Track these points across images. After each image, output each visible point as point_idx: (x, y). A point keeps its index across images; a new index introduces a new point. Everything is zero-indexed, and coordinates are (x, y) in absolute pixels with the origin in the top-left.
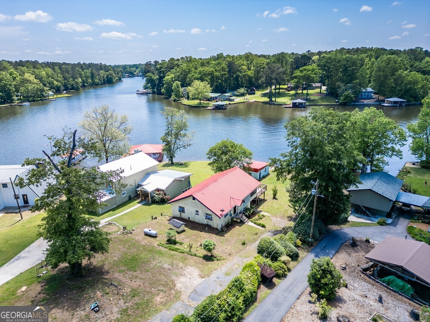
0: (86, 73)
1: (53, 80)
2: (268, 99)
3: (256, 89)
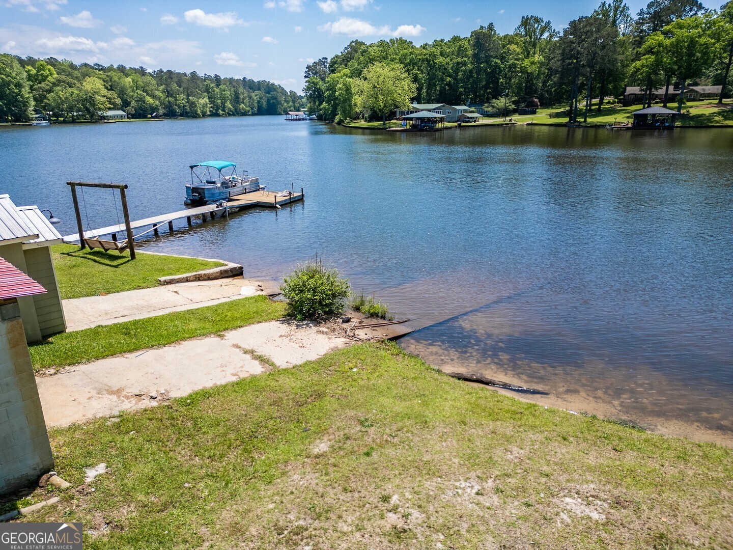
0: (224, 91)
1: (145, 94)
2: (566, 120)
3: (541, 105)
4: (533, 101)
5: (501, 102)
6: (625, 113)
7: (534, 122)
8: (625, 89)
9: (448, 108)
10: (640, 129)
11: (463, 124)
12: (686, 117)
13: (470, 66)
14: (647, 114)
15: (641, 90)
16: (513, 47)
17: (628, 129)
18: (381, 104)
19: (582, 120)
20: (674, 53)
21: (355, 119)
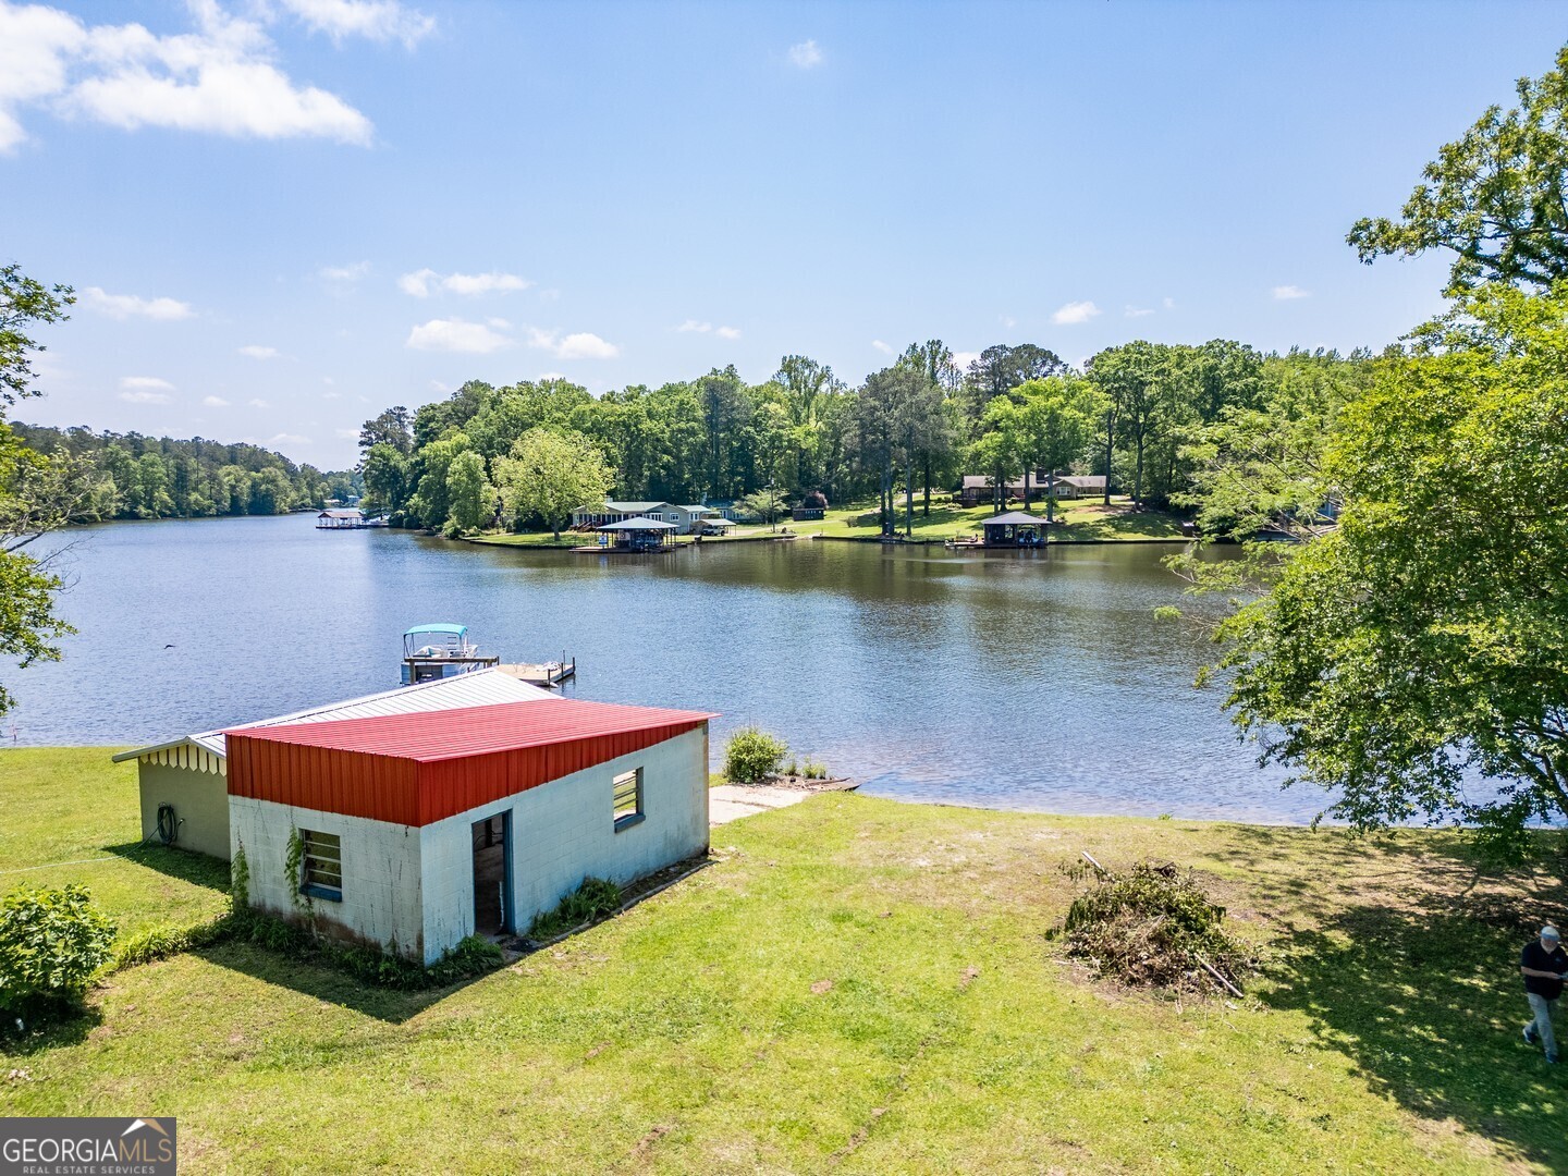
2: (876, 531)
3: (830, 502)
4: (816, 498)
5: (764, 499)
6: (969, 519)
7: (824, 535)
8: (963, 480)
9: (671, 509)
10: (996, 548)
11: (704, 538)
12: (1060, 527)
13: (702, 437)
14: (1003, 526)
15: (988, 482)
16: (773, 407)
17: (978, 547)
18: (551, 503)
19: (904, 531)
20: (1030, 428)
21: (486, 527)
